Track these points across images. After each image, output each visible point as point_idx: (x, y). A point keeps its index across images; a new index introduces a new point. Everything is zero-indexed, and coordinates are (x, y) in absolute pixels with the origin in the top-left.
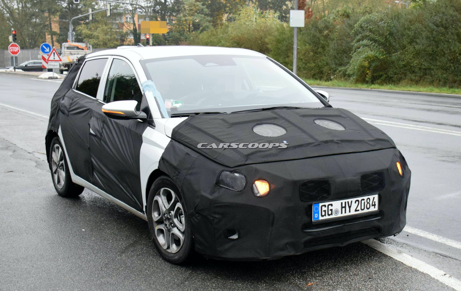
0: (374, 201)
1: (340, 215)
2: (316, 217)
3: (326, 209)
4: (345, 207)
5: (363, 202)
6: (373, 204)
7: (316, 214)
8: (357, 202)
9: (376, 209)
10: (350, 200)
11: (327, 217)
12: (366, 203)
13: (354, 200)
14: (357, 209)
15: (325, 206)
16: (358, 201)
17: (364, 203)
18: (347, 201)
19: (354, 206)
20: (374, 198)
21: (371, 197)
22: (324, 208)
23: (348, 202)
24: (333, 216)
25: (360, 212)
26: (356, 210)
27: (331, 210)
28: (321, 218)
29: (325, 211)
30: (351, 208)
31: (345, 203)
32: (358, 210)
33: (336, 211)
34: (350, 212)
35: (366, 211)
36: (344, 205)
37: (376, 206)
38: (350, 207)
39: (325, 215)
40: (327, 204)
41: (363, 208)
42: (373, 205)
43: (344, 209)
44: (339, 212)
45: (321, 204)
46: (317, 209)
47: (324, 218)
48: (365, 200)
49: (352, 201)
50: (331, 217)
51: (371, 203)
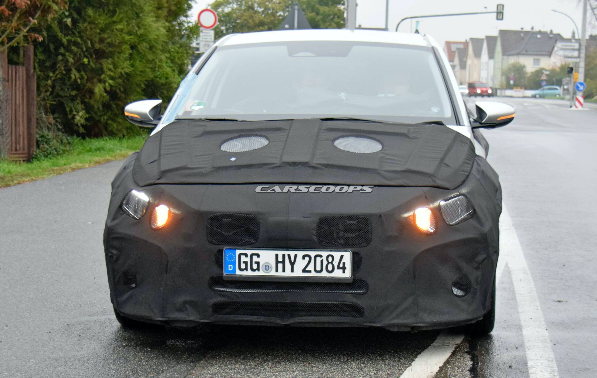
0: (343, 261)
1: (273, 273)
2: (229, 269)
3: (248, 260)
4: (283, 262)
5: (319, 259)
6: (341, 265)
7: (229, 266)
8: (307, 259)
9: (348, 274)
10: (292, 253)
11: (249, 273)
12: (325, 263)
13: (300, 254)
14: (307, 269)
15: (246, 255)
16: (310, 257)
17: (322, 261)
18: (286, 253)
19: (300, 264)
20: (342, 257)
21: (337, 255)
22: (243, 258)
23: (289, 256)
24: (261, 273)
25: (313, 274)
26: (304, 271)
27: (258, 263)
28: (238, 273)
29: (246, 263)
30: (295, 266)
31: (284, 256)
32: (310, 272)
33: (266, 266)
34: (292, 270)
35: (324, 274)
36: (280, 259)
37: (346, 271)
38: (292, 264)
39: (246, 269)
40: (249, 252)
41: (318, 268)
42: (339, 268)
43: (280, 266)
44: (271, 268)
45: (238, 252)
46: (232, 257)
47: (244, 273)
48: (324, 258)
49: (296, 256)
50: (256, 273)
51: (336, 263)
